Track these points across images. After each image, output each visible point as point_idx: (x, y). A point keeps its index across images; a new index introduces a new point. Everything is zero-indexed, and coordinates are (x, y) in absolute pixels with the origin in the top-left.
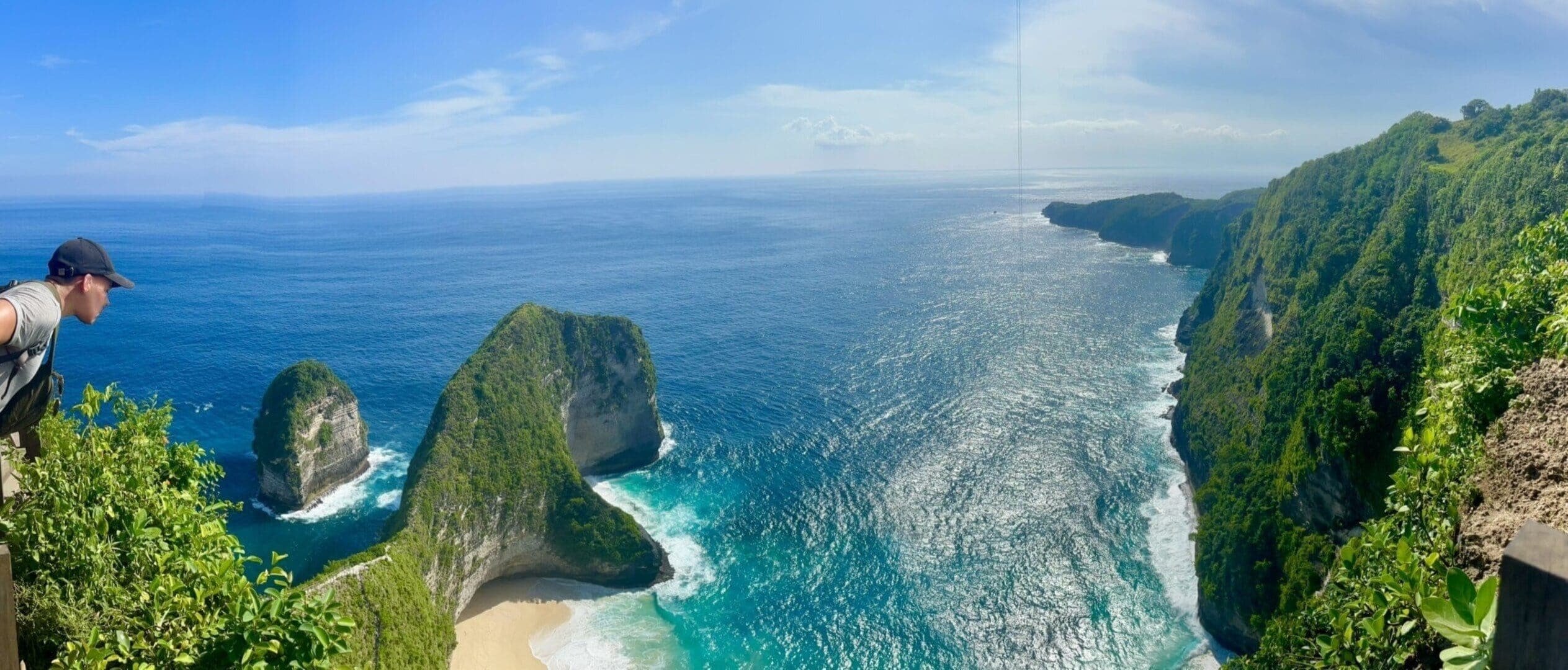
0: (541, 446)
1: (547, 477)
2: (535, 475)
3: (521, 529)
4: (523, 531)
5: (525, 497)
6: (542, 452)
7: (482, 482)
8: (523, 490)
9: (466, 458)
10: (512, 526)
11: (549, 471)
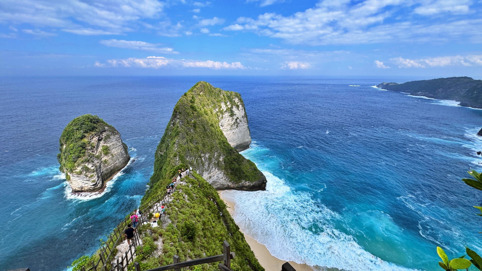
0: (218, 135)
1: (222, 148)
2: (218, 146)
3: (216, 169)
4: (216, 170)
5: (216, 155)
6: (219, 137)
7: (200, 148)
8: (215, 152)
9: (192, 136)
10: (212, 168)
11: (223, 146)
